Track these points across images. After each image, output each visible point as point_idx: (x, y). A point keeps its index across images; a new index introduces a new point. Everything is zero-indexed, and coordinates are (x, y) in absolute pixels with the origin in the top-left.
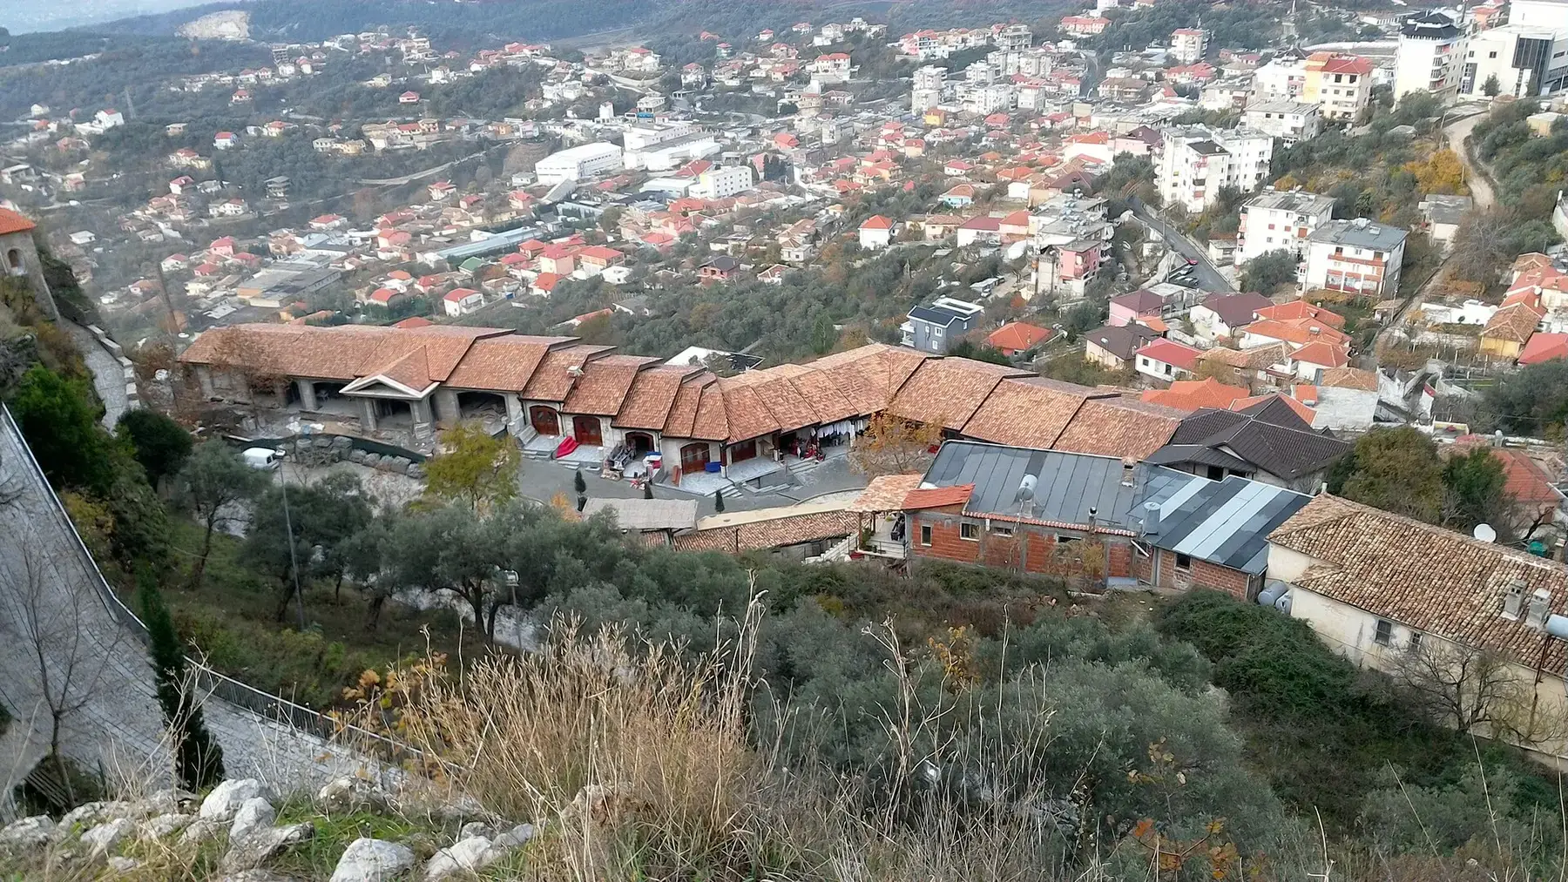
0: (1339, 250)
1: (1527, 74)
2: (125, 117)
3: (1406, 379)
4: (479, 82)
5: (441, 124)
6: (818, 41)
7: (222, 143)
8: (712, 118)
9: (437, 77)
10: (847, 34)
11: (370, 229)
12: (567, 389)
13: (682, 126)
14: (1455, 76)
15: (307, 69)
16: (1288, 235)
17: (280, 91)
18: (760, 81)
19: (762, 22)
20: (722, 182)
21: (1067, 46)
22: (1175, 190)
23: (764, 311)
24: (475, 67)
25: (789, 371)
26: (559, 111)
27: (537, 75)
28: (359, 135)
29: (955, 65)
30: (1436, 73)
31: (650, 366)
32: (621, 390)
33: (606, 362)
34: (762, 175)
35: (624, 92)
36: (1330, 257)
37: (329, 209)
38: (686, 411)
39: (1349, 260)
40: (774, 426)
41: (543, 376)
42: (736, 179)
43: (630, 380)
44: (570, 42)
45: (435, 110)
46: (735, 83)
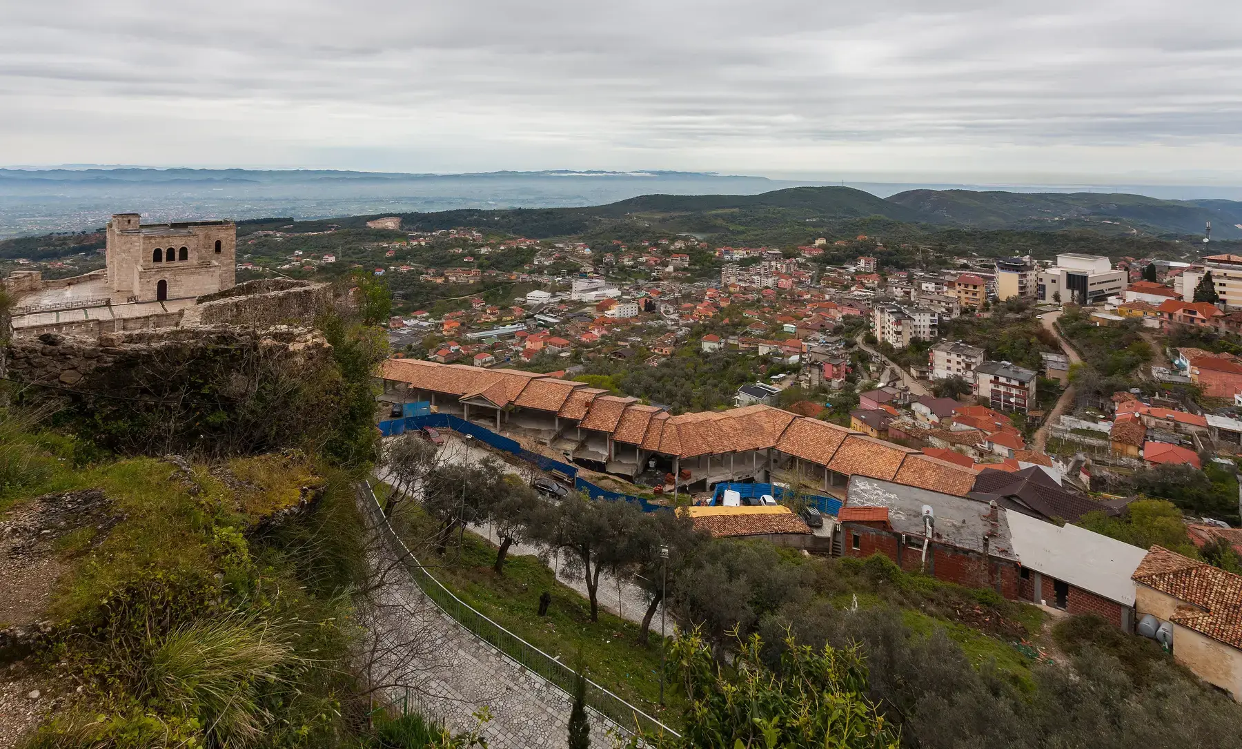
0: (996, 378)
1: (1076, 293)
2: (337, 258)
3: (1066, 462)
4: (503, 254)
5: (483, 272)
6: (672, 248)
7: (380, 272)
8: (616, 278)
9: (484, 251)
10: (687, 246)
11: (440, 319)
12: (584, 413)
13: (601, 282)
14: (1031, 290)
15: (423, 243)
16: (959, 367)
17: (409, 252)
18: (642, 264)
19: (643, 237)
20: (622, 311)
21: (800, 260)
22: (883, 336)
23: (651, 380)
24: (502, 248)
25: (710, 415)
26: (540, 270)
27: (532, 252)
28: (442, 275)
29: (744, 264)
30: (1021, 288)
31: (631, 404)
32: (616, 417)
33: (605, 398)
34: (643, 309)
35: (572, 264)
36: (991, 382)
37: (422, 308)
38: (654, 434)
39: (1003, 384)
40: (708, 450)
41: (570, 404)
42: (630, 310)
43: (621, 410)
44: (548, 240)
45: (480, 266)
46: (631, 263)
